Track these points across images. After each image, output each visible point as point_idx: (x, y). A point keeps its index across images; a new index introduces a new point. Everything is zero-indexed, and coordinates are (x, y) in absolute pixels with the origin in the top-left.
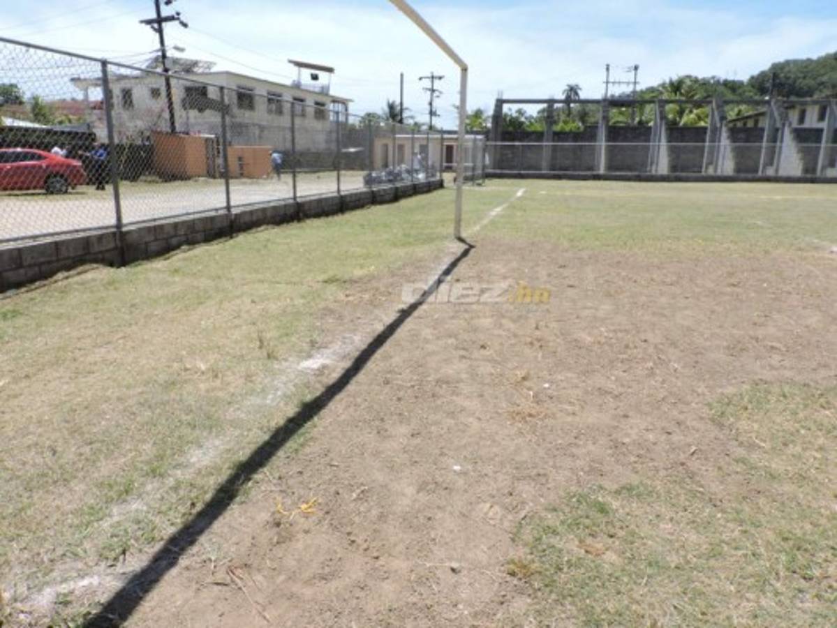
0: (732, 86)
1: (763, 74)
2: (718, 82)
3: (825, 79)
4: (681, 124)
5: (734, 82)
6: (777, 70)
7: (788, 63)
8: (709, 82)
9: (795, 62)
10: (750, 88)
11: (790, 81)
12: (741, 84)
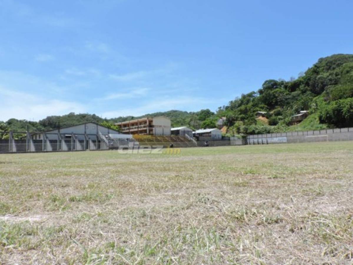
0: (33, 124)
1: (44, 120)
2: (27, 122)
3: (65, 123)
4: (3, 138)
5: (33, 122)
6: (49, 118)
7: (52, 117)
8: (23, 122)
9: (55, 116)
10: (39, 125)
11: (54, 123)
12: (36, 123)
